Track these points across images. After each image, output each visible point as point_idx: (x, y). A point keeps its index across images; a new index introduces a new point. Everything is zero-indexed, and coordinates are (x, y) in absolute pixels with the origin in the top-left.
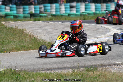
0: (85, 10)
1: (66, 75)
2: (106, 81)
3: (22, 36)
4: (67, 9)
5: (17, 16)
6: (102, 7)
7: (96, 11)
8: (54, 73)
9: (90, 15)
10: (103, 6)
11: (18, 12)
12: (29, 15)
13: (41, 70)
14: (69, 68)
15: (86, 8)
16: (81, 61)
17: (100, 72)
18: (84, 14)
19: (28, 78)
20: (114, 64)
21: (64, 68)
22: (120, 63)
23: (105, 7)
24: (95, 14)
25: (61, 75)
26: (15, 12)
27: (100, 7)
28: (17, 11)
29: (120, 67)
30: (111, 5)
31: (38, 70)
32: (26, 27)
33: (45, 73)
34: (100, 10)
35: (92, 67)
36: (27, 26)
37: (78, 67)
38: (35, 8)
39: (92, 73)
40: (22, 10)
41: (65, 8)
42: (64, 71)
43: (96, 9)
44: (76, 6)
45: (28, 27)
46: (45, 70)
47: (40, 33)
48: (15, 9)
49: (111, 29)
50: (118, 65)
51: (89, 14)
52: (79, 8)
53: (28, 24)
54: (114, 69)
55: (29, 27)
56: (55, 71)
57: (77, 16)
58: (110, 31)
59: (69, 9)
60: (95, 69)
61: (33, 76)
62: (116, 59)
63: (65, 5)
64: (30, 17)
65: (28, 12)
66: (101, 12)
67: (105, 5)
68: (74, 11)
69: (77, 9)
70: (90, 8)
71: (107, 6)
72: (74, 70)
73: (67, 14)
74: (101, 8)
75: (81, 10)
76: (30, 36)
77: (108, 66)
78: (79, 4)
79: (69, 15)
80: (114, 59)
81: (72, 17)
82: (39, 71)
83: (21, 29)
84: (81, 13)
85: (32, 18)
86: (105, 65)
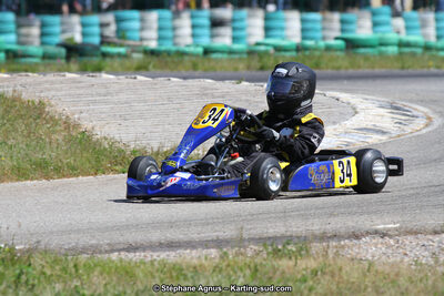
0: (267, 36)
1: (195, 268)
2: (340, 293)
3: (37, 124)
4: (198, 31)
5: (20, 53)
6: (327, 25)
7: (304, 38)
8: (152, 262)
9: (283, 53)
11: (23, 39)
12: (63, 51)
13: (107, 248)
14: (205, 244)
15: (267, 29)
16: (249, 217)
17: (321, 259)
18: (262, 48)
19: (60, 276)
20: (368, 233)
21: (190, 245)
22: (389, 230)
23: (337, 25)
24: (299, 49)
25: (178, 270)
26: (12, 37)
27: (319, 26)
28: (19, 35)
29: (392, 242)
30: (359, 18)
31: (95, 250)
32: (53, 93)
33: (121, 260)
34: (319, 35)
35: (288, 240)
36: (57, 90)
37: (240, 242)
38: (84, 25)
39: (291, 263)
40: (35, 31)
41: (194, 27)
42: (190, 256)
43: (303, 30)
44: (233, 20)
45: (59, 93)
46: (119, 250)
47: (103, 116)
48: (12, 27)
49: (360, 106)
50: (383, 235)
51: (278, 49)
52: (242, 29)
53: (62, 83)
54: (371, 249)
55: (63, 93)
56: (155, 255)
57: (236, 56)
58: (356, 113)
59: (206, 31)
60: (301, 249)
61: (77, 271)
62: (375, 213)
63: (192, 17)
64: (68, 58)
65: (58, 39)
66: (322, 44)
67: (336, 16)
68: (224, 39)
69: (234, 29)
70: (282, 29)
71: (342, 22)
72: (225, 253)
73: (200, 50)
74: (324, 29)
75: (250, 35)
76: (69, 125)
77: (349, 238)
78: (244, 12)
79: (207, 52)
80: (369, 213)
81: (217, 60)
82: (100, 252)
83: (33, 102)
84: (249, 45)
85: (73, 59)
86: (335, 236)
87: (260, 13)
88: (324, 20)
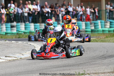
0: (25, 30)
10: (42, 26)
15: (25, 28)
27: (39, 27)
41: (6, 28)
43: (35, 28)
44: (17, 26)
49: (36, 46)
52: (19, 28)
59: (10, 29)
63: (6, 25)
69: (17, 28)
70: (30, 28)
78: (19, 24)
87: (23, 24)
88: (40, 25)
